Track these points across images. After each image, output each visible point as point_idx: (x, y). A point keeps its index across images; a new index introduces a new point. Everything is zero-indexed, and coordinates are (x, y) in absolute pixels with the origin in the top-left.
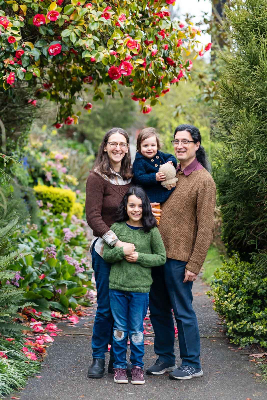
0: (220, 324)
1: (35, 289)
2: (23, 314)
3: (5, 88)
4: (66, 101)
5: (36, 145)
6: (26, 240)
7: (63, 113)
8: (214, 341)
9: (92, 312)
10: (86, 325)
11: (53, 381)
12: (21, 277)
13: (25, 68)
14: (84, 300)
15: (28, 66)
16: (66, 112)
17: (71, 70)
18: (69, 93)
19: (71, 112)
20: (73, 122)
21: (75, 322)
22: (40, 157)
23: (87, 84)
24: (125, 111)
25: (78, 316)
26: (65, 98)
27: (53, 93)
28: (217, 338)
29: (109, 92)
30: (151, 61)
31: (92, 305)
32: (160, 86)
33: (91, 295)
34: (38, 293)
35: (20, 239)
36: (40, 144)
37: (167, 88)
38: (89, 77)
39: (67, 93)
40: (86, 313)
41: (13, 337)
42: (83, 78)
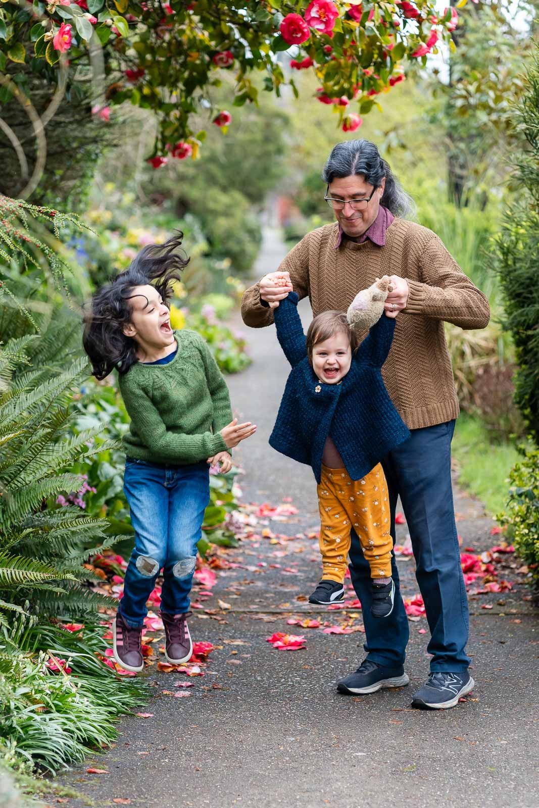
0: (521, 584)
1: (119, 512)
2: (96, 567)
3: (49, 61)
4: (176, 106)
5: (99, 217)
6: (92, 408)
7: (168, 133)
8: (517, 621)
9: (240, 559)
10: (232, 589)
11: (179, 724)
12: (89, 488)
13: (95, 15)
14: (223, 534)
15: (102, 10)
16: (176, 130)
17: (184, 39)
18: (182, 91)
19: (187, 130)
20: (189, 154)
21: (209, 584)
22: (108, 242)
23: (222, 68)
24: (267, 155)
25: (213, 568)
26: (174, 100)
27: (146, 91)
28: (523, 616)
29: (269, 84)
30: (372, 4)
31: (240, 543)
32: (386, 66)
33: (237, 523)
34: (125, 521)
35: (80, 406)
36: (107, 216)
37: (397, 73)
38: (225, 53)
39: (176, 90)
40: (228, 561)
41: (78, 621)
42: (213, 54)
